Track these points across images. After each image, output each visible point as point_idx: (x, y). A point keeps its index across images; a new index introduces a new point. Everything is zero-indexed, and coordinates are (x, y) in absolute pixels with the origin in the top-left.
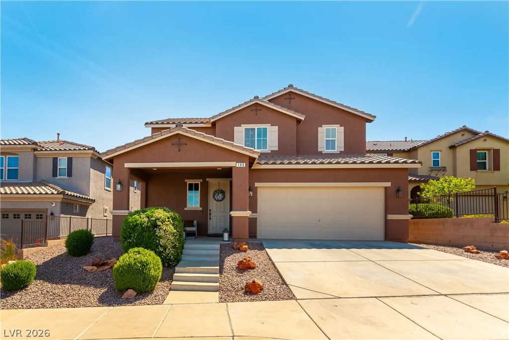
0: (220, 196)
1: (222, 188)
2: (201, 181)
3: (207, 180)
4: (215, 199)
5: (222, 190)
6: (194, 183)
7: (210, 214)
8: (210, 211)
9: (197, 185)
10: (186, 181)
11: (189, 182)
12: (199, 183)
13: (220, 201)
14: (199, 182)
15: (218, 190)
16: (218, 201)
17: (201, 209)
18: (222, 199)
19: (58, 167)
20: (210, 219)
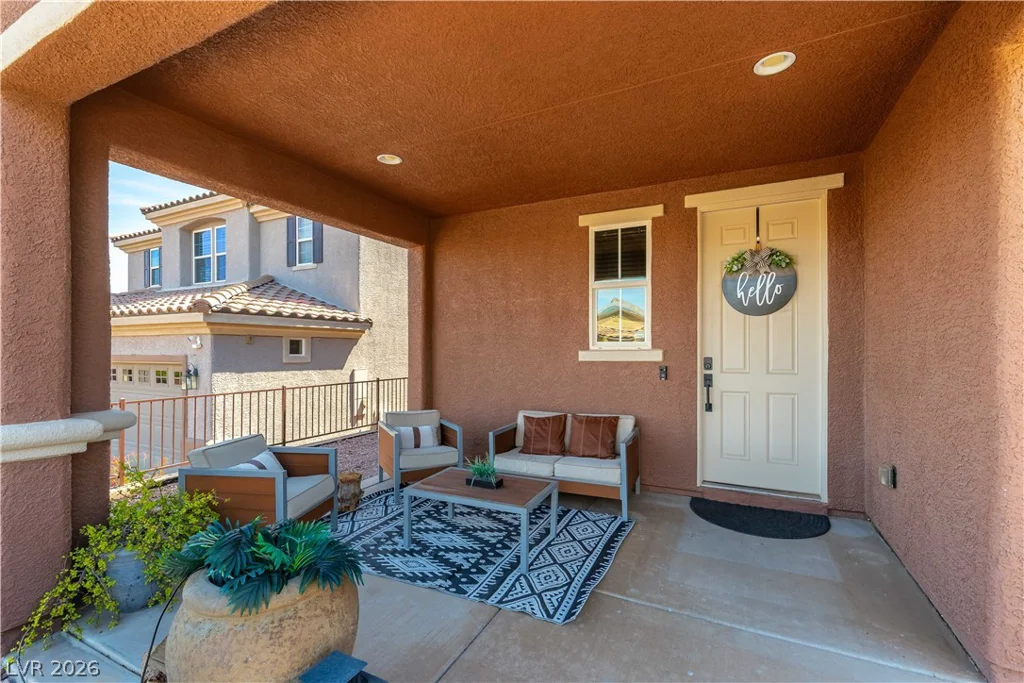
0: (766, 284)
1: (776, 238)
2: (658, 210)
3: (690, 201)
4: (738, 306)
5: (773, 253)
6: (619, 226)
7: (708, 381)
8: (708, 363)
9: (635, 236)
10: (583, 221)
11: (595, 223)
12: (648, 224)
13: (767, 310)
14: (644, 217)
15: (757, 252)
16: (753, 310)
17: (657, 356)
18: (781, 302)
19: (298, 241)
20: (709, 407)
